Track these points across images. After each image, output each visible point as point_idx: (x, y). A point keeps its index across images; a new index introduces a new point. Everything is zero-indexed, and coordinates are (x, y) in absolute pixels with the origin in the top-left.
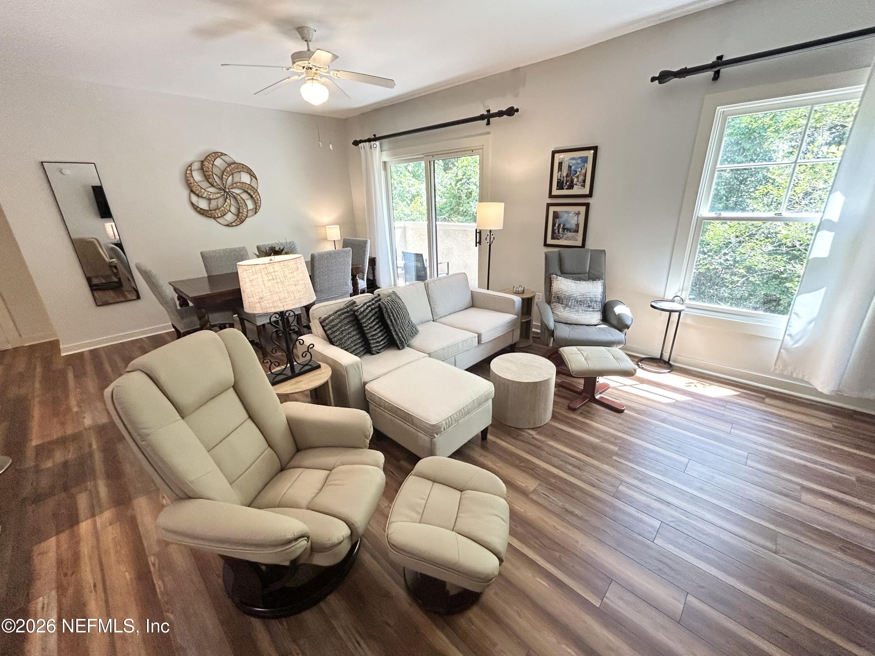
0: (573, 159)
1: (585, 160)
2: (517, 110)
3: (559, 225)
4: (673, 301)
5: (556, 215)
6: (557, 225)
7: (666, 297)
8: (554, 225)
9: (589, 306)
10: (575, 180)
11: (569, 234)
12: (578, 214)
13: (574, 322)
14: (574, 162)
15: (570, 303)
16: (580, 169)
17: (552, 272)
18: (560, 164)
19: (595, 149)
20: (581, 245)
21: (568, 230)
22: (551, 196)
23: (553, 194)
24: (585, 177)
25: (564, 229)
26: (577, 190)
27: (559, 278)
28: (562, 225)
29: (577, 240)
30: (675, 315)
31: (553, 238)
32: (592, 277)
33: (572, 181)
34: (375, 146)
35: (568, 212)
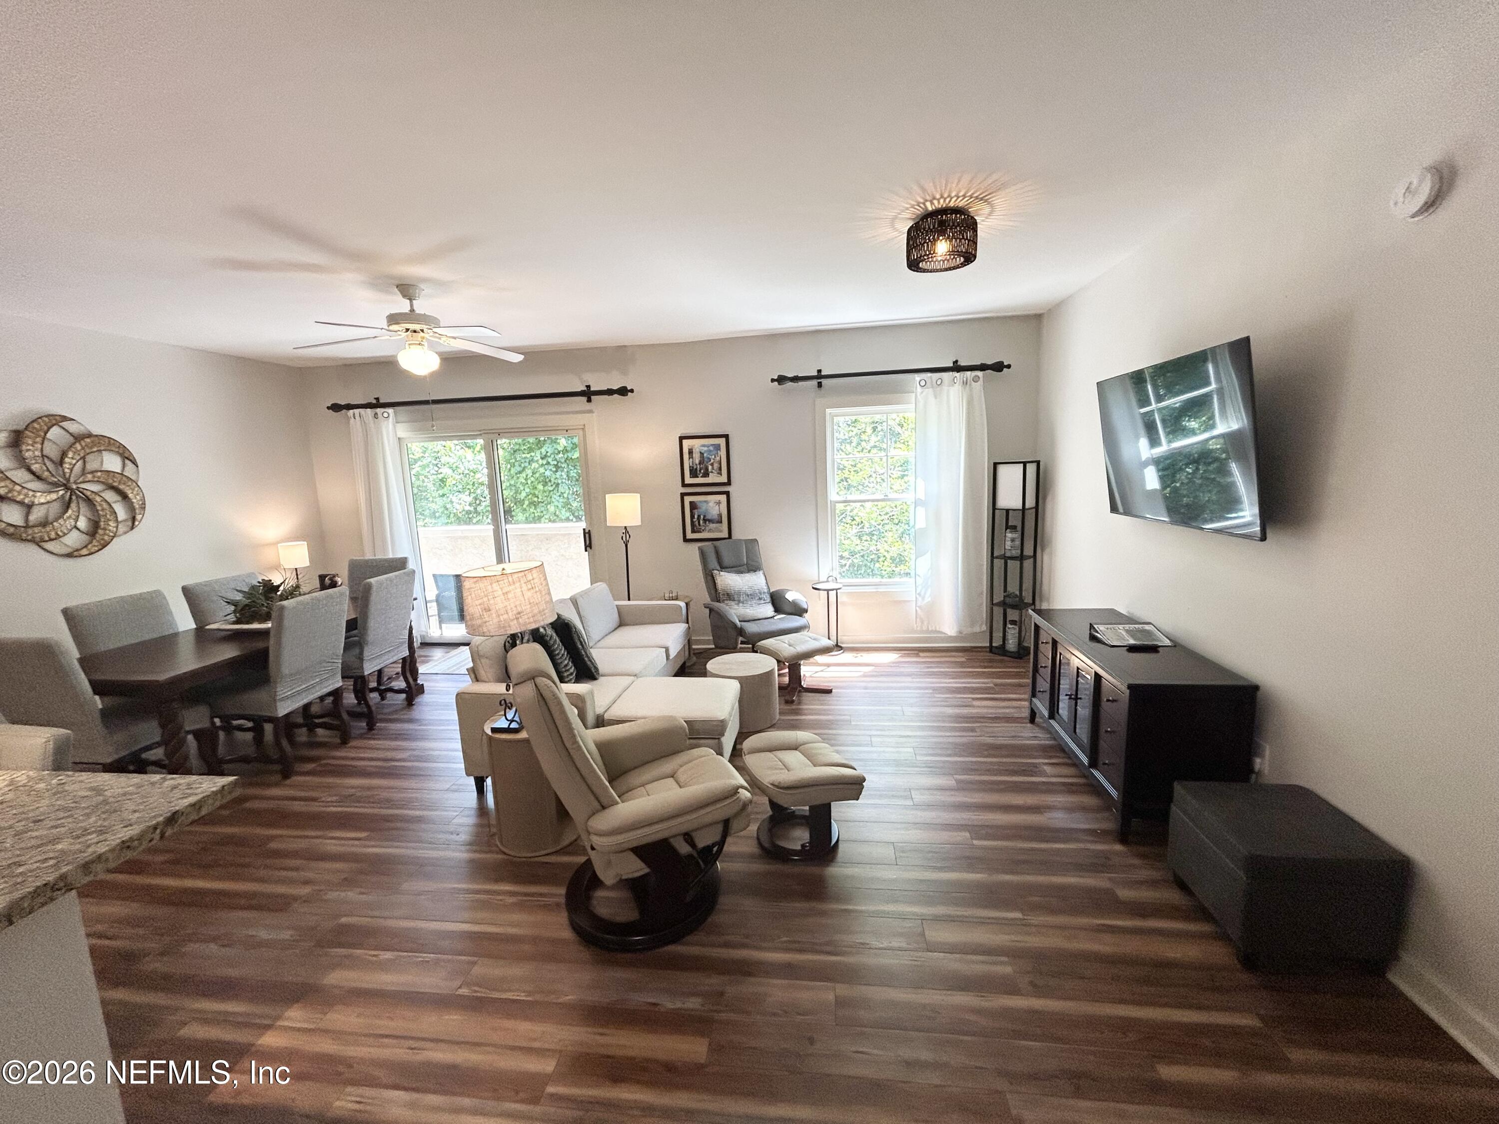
0: (704, 446)
1: (717, 447)
2: (632, 391)
3: (699, 516)
4: (827, 581)
5: (693, 506)
6: (696, 517)
7: (821, 580)
8: (692, 517)
9: (760, 599)
10: (710, 467)
11: (712, 526)
12: (719, 503)
13: (751, 618)
14: (706, 449)
15: (741, 599)
16: (713, 457)
17: (713, 567)
18: (691, 452)
19: (726, 437)
20: (727, 536)
21: (710, 521)
22: (684, 485)
23: (686, 482)
24: (720, 464)
25: (705, 520)
26: (713, 478)
27: (722, 573)
28: (702, 517)
29: (721, 531)
30: (832, 594)
31: (693, 531)
32: (752, 567)
33: (707, 469)
34: (386, 415)
35: (706, 502)
